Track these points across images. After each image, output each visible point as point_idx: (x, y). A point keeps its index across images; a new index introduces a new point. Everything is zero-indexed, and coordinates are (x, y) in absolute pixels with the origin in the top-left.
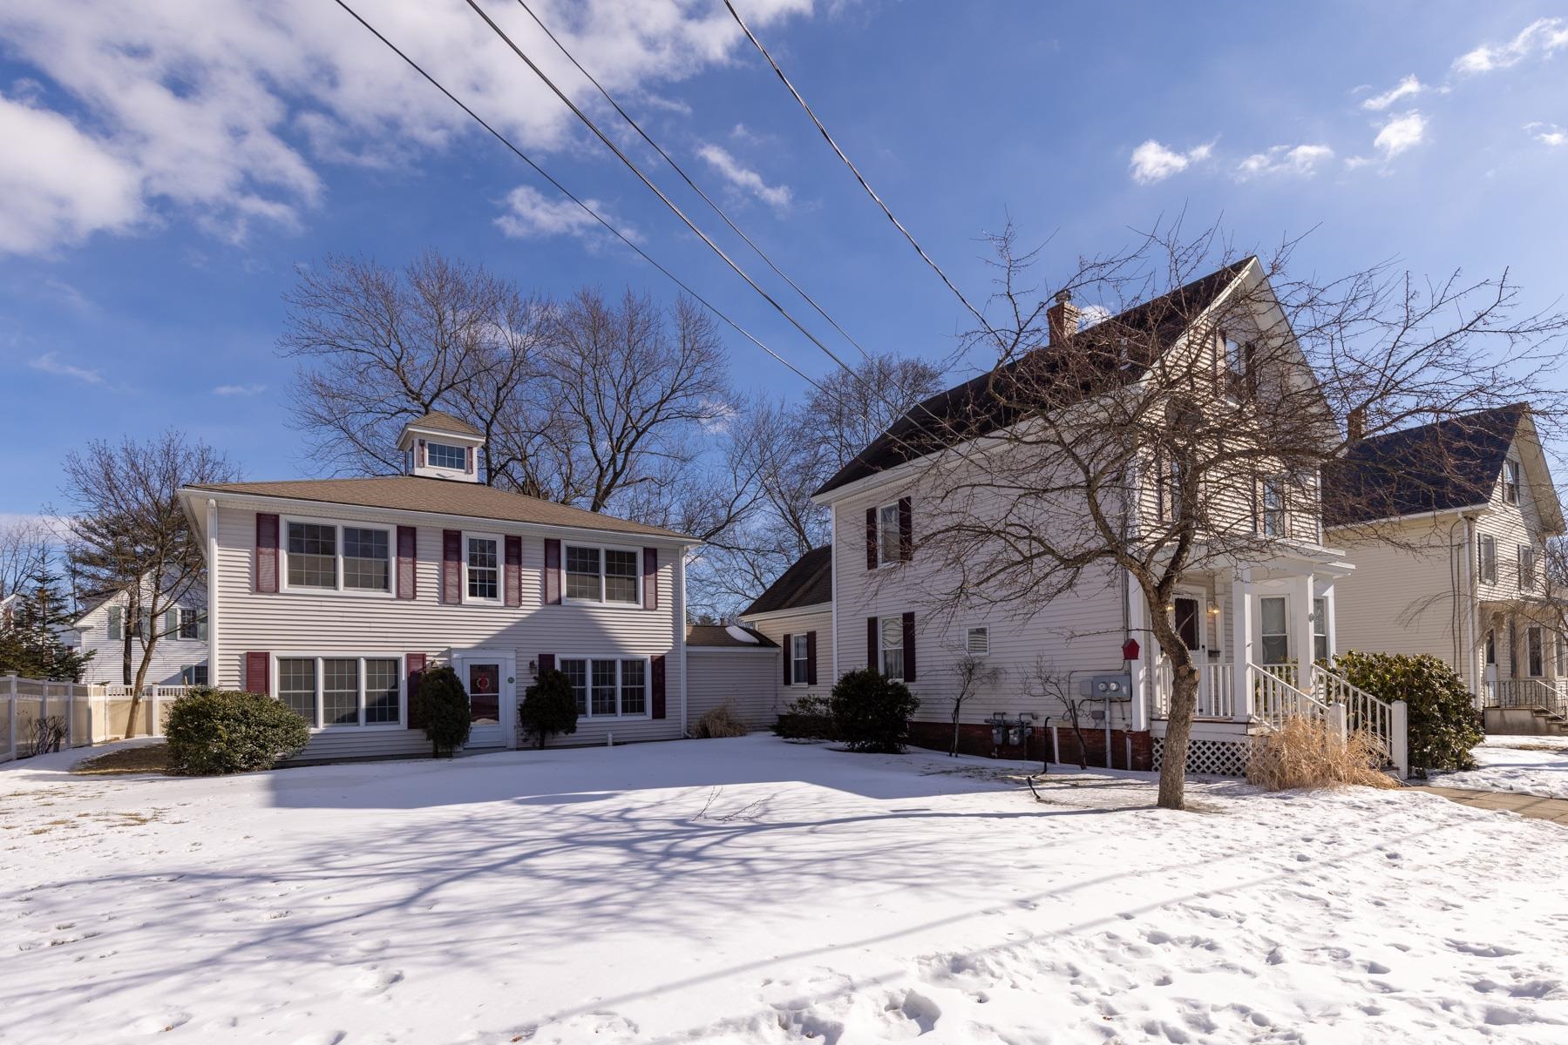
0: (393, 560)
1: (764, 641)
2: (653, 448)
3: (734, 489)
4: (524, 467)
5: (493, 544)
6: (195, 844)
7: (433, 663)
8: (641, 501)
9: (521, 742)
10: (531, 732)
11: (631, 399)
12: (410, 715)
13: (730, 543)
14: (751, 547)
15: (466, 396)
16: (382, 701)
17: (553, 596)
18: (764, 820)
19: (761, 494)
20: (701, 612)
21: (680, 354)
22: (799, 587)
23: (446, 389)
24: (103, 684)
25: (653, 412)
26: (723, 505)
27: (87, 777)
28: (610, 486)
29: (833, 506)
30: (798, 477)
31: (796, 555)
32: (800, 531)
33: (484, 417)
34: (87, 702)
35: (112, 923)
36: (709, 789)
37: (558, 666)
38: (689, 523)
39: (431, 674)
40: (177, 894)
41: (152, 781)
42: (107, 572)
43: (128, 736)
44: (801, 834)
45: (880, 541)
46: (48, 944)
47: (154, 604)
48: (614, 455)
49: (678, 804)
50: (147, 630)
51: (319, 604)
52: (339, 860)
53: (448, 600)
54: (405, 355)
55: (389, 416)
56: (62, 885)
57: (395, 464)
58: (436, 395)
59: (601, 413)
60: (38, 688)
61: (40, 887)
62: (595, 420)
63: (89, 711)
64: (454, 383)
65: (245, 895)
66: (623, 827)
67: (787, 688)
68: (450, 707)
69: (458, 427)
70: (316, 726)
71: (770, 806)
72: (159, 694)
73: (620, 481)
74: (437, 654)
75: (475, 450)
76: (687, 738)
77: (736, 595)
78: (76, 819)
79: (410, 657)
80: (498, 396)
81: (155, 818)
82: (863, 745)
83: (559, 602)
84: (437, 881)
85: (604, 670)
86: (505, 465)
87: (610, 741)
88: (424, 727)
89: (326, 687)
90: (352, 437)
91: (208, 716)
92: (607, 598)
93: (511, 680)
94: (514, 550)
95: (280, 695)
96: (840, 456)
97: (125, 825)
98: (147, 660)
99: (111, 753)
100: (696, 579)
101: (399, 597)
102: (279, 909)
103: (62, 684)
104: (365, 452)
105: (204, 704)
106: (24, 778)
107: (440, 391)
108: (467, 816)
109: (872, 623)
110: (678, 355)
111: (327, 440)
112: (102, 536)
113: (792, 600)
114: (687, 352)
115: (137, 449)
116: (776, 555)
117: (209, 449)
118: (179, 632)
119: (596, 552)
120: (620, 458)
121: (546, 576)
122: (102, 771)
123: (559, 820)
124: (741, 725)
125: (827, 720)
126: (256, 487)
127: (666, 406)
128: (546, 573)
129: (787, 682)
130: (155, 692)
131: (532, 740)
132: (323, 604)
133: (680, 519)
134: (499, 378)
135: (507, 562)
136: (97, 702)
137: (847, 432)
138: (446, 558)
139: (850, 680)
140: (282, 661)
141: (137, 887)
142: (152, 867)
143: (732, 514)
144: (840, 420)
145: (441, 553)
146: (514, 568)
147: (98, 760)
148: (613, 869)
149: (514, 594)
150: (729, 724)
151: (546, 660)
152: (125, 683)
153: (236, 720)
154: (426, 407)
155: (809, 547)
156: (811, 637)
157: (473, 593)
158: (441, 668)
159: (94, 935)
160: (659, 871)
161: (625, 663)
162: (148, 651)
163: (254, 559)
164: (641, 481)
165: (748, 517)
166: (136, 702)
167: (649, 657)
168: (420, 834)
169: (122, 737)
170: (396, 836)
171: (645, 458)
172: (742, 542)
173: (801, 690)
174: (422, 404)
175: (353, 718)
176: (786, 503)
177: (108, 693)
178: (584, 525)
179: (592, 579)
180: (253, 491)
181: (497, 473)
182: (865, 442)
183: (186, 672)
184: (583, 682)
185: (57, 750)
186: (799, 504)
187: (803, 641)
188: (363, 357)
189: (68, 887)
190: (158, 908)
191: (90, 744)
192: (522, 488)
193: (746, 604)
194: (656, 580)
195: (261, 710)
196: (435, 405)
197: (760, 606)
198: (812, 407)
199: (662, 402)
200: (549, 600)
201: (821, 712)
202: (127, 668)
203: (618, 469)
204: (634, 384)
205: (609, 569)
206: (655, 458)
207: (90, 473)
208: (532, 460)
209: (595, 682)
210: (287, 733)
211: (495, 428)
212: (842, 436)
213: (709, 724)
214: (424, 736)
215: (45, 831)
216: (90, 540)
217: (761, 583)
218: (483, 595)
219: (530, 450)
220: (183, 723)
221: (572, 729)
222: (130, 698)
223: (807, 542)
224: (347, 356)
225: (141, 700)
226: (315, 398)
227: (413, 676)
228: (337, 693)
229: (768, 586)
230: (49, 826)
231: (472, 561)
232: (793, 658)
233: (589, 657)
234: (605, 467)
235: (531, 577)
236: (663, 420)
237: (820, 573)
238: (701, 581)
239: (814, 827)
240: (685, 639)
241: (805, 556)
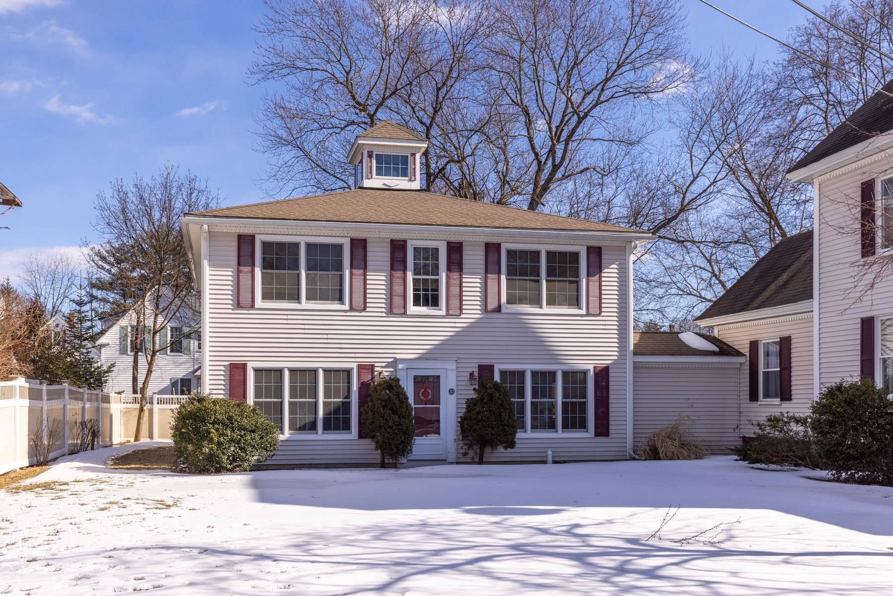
0: (347, 273)
1: (725, 349)
2: (595, 134)
3: (689, 172)
4: (461, 169)
5: (436, 251)
6: (209, 527)
7: (380, 373)
8: (581, 195)
9: (460, 456)
10: (470, 446)
11: (572, 82)
12: (361, 424)
13: (682, 235)
14: (708, 239)
15: (407, 102)
16: (336, 411)
17: (492, 304)
18: (727, 546)
19: (723, 174)
20: (646, 317)
21: (628, 22)
22: (772, 282)
23: (391, 95)
24: (119, 393)
25: (596, 93)
26: (676, 192)
27: (118, 470)
28: (549, 181)
29: (816, 182)
30: (769, 151)
31: (765, 246)
32: (772, 215)
33: (424, 120)
34: (108, 409)
35: (169, 579)
36: (663, 511)
37: (497, 378)
38: (635, 216)
39: (380, 385)
40: (207, 563)
41: (164, 476)
42: (113, 295)
43: (136, 440)
44: (773, 563)
45: (879, 222)
46: (131, 590)
47: (155, 323)
48: (553, 145)
49: (628, 523)
50: (149, 346)
51: (285, 317)
52: (319, 548)
53: (395, 311)
54: (353, 68)
55: (339, 130)
56: (128, 549)
57: (343, 177)
58: (380, 105)
59: (540, 101)
60: (79, 396)
61: (115, 549)
62: (533, 109)
63: (111, 416)
64: (397, 90)
65: (255, 569)
66: (574, 541)
67: (754, 405)
68: (396, 417)
69: (403, 135)
70: (282, 433)
71: (733, 533)
72: (158, 403)
73: (559, 175)
74: (384, 364)
75: (418, 156)
76: (634, 459)
77: (689, 297)
78: (123, 501)
79: (361, 367)
80: (437, 97)
81: (175, 504)
82: (852, 475)
83: (498, 309)
84: (405, 573)
85: (544, 380)
86: (443, 169)
87: (550, 459)
88: (373, 437)
89: (291, 397)
90: (307, 155)
91: (203, 421)
92: (547, 304)
93: (451, 392)
94: (455, 256)
95: (255, 402)
96: (825, 118)
97: (157, 508)
98: (149, 372)
99: (129, 452)
100: (642, 280)
101: (352, 309)
102: (283, 582)
103: (95, 392)
104: (319, 169)
105: (200, 410)
106: (79, 468)
107: (384, 99)
108: (422, 520)
109: (867, 325)
110: (626, 24)
111: (286, 159)
112: (109, 263)
113: (761, 299)
114: (636, 19)
115: (145, 184)
116: (740, 247)
117: (195, 179)
118: (169, 348)
119: (537, 254)
120: (559, 148)
121: (486, 283)
122: (128, 466)
123: (509, 529)
124: (696, 447)
125: (804, 443)
126: (237, 210)
127: (611, 84)
128: (486, 278)
129: (754, 397)
130: (155, 401)
131: (471, 454)
132: (290, 317)
133: (624, 212)
134: (439, 77)
135: (449, 270)
136: (116, 408)
137: (836, 87)
138: (392, 268)
139: (834, 393)
140: (257, 371)
141: (178, 555)
142: (184, 542)
143: (686, 203)
144: (826, 74)
145: (389, 264)
146: (455, 275)
147: (122, 457)
148: (568, 578)
149: (455, 303)
150: (683, 445)
151: (486, 370)
152: (134, 393)
153: (224, 425)
154: (371, 117)
155: (783, 234)
156: (785, 344)
157: (416, 303)
158: (387, 378)
159: (159, 587)
160: (614, 584)
161: (565, 374)
162: (150, 364)
163: (236, 277)
164: (582, 171)
165: (706, 203)
166: (141, 410)
167: (591, 367)
168: (383, 533)
169: (132, 440)
170: (363, 532)
171: (586, 146)
172: (697, 234)
173: (772, 407)
174: (368, 115)
175: (313, 427)
176: (755, 183)
177: (122, 401)
178: (525, 226)
179: (533, 284)
180: (236, 214)
181: (435, 177)
182: (861, 97)
183: (174, 384)
184: (522, 394)
185: (92, 448)
186: (771, 183)
187: (775, 349)
188: (318, 75)
189: (133, 551)
190: (197, 572)
191: (111, 445)
192: (459, 191)
193: (702, 307)
194: (600, 281)
195: (242, 416)
196: (379, 115)
197: (719, 308)
198: (789, 61)
199: (607, 80)
200: (490, 308)
201: (797, 433)
202: (135, 379)
203: (558, 161)
204: (575, 64)
205: (550, 272)
206: (597, 144)
207: (112, 209)
208: (469, 160)
209: (535, 395)
210: (262, 438)
211: (434, 131)
212: (828, 92)
213: (659, 444)
214: (373, 446)
215: (106, 509)
216: (103, 268)
217: (720, 282)
218: (426, 304)
219: (468, 150)
220: (185, 425)
221: (511, 444)
222: (138, 406)
223: (780, 228)
224: (303, 76)
225: (145, 408)
226: (278, 121)
227: (363, 386)
228: (300, 402)
229: (729, 285)
230: (108, 506)
231: (416, 272)
232: (761, 369)
233: (528, 368)
234: (543, 160)
235: (472, 283)
236: (606, 101)
237: (797, 265)
238: (648, 282)
239: (788, 557)
240: (632, 347)
241: (777, 246)
